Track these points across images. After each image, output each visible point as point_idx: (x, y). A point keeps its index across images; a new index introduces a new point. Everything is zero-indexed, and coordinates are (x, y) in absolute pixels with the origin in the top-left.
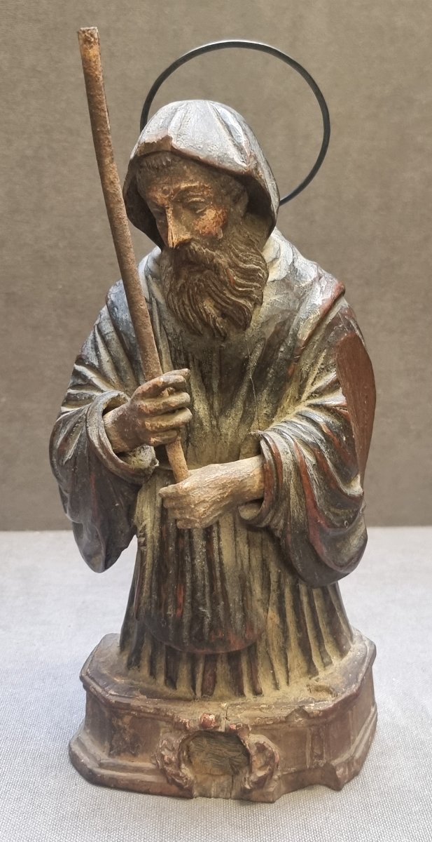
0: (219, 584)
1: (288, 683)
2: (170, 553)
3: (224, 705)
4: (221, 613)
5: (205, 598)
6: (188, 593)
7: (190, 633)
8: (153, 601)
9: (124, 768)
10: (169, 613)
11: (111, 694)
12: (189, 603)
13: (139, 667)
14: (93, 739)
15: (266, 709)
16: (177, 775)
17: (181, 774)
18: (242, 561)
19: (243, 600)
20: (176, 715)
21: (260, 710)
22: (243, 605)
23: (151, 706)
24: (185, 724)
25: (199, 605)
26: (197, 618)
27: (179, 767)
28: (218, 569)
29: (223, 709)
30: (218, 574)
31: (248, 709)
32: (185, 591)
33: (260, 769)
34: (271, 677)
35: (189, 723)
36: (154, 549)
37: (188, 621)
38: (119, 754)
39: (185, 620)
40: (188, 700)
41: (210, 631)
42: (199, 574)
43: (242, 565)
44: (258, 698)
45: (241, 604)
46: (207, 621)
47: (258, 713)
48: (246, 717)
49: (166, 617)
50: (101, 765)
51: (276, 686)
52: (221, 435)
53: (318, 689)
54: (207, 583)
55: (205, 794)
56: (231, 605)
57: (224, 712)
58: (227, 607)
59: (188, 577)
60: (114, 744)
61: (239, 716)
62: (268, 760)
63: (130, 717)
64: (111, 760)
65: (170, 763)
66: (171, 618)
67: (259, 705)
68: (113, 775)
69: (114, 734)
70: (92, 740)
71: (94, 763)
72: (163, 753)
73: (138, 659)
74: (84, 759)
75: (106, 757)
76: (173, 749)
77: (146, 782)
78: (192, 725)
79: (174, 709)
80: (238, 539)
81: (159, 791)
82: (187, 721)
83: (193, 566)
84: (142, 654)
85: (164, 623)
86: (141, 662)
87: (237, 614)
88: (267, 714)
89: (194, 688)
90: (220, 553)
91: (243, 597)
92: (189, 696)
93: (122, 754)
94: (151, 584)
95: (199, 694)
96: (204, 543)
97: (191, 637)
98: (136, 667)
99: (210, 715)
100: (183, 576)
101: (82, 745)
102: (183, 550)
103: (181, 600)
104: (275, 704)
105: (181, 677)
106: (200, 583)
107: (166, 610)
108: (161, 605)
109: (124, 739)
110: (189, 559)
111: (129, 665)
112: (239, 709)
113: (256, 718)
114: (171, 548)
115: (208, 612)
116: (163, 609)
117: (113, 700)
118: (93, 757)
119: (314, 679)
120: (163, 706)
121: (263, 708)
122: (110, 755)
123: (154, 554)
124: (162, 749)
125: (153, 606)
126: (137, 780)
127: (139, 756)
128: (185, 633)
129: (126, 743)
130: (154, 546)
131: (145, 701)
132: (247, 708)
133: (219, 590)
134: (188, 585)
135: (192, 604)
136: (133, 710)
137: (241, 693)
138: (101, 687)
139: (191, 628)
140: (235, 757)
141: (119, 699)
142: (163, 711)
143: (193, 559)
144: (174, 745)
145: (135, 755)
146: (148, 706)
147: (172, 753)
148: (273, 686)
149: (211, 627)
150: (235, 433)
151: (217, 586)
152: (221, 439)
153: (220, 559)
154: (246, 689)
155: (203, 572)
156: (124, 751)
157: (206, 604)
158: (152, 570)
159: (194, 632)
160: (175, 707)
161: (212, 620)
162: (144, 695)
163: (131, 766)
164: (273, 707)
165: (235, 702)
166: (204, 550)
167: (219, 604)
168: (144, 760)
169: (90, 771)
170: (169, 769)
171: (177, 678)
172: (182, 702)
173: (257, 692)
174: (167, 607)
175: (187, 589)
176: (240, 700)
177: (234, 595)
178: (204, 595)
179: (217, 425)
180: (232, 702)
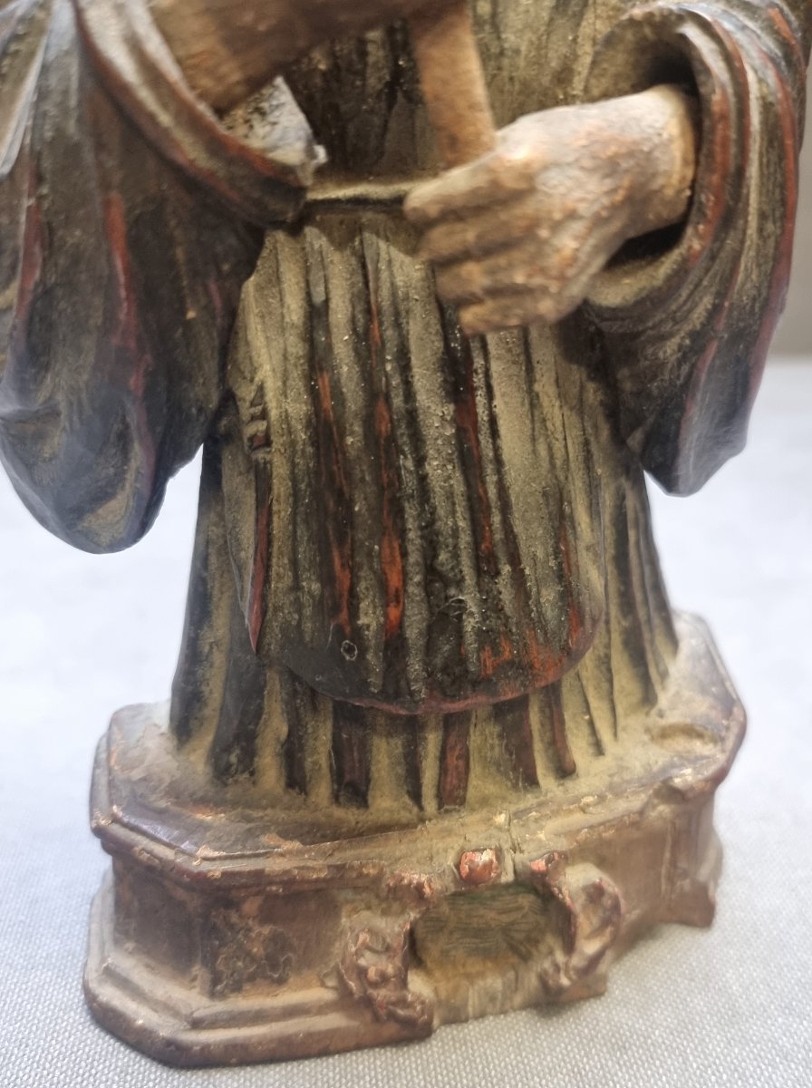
0: (496, 519)
1: (615, 735)
2: (352, 453)
3: (501, 819)
4: (507, 597)
5: (459, 563)
6: (414, 557)
7: (427, 664)
8: (305, 599)
9: (258, 1017)
10: (363, 621)
11: (205, 859)
12: (418, 584)
13: (252, 774)
14: (153, 963)
15: (595, 804)
16: (403, 1002)
17: (410, 998)
18: (550, 448)
19: (557, 552)
20: (387, 870)
21: (583, 810)
22: (560, 564)
23: (320, 863)
24: (419, 887)
25: (446, 585)
26: (444, 620)
27: (403, 983)
28: (491, 479)
29: (499, 828)
30: (492, 492)
31: (556, 813)
32: (404, 554)
33: (591, 936)
34: (586, 730)
35: (429, 881)
36: (294, 452)
37: (420, 633)
38: (237, 988)
39: (414, 631)
40: (405, 827)
41: (480, 649)
42: (438, 500)
43: (552, 457)
44: (569, 784)
45: (552, 563)
46: (470, 624)
47: (578, 818)
48: (558, 835)
49: (357, 634)
50: (197, 1024)
51: (598, 749)
52: (502, 53)
53: (665, 734)
54: (461, 524)
55: (456, 1017)
56: (527, 572)
57: (504, 836)
58: (519, 578)
59: (411, 511)
60: (221, 968)
61: (541, 835)
62: (607, 913)
63: (258, 901)
64: (220, 1007)
65: (384, 979)
66: (369, 634)
67: (577, 799)
68: (235, 1038)
69: (220, 946)
70: (147, 966)
71: (172, 1021)
72: (362, 962)
73: (249, 754)
74: (142, 1016)
75: (205, 1001)
76: (388, 949)
77: (320, 1033)
78: (437, 885)
79: (380, 857)
80: (537, 387)
81: (353, 1043)
82: (424, 878)
83: (423, 479)
84: (258, 741)
85: (350, 650)
86: (256, 759)
87: (544, 592)
88: (599, 814)
89: (416, 796)
90: (495, 434)
91: (557, 543)
92: (405, 816)
93: (247, 987)
94: (294, 551)
95: (430, 805)
96: (449, 409)
97: (430, 675)
98: (246, 775)
99: (482, 851)
100: (399, 513)
101: (124, 983)
102: (392, 438)
103: (394, 580)
104: (611, 787)
105: (376, 775)
106: (444, 524)
107: (354, 613)
108: (338, 603)
109: (249, 953)
110: (410, 464)
111: (221, 772)
112: (536, 820)
113: (579, 831)
114: (349, 440)
115: (470, 599)
116: (344, 615)
117: (216, 870)
118: (167, 1008)
119: (654, 712)
120: (350, 855)
121: (588, 805)
122: (213, 995)
123: (294, 465)
124: (358, 954)
125: (308, 611)
126: (297, 1035)
127: (291, 980)
128: (415, 666)
129: (253, 959)
130: (293, 443)
131: (299, 853)
132: (552, 812)
133: (498, 536)
134: (411, 535)
135: (427, 586)
136: (271, 883)
137: (531, 781)
138: (168, 845)
139: (430, 649)
140: (512, 924)
141: (229, 866)
142: (352, 867)
143: (420, 461)
144: (388, 940)
145: (281, 982)
146: (310, 863)
147: (384, 957)
148: (591, 750)
149: (485, 637)
150: (539, 48)
151: (490, 526)
152: (500, 68)
153: (496, 449)
154: (541, 770)
155: (450, 496)
156: (252, 979)
157: (463, 580)
158: (294, 514)
159: (439, 661)
160: (378, 850)
161: (485, 617)
162: (292, 839)
163: (273, 1008)
164: (610, 796)
165: (522, 806)
166: (450, 431)
167: (498, 573)
168: (307, 986)
169: (169, 1043)
170: (381, 994)
171: (368, 780)
172: (396, 834)
173: (564, 770)
174: (358, 608)
175: (410, 548)
176: (530, 799)
177: (535, 544)
178: (455, 555)
179: (494, 15)
180: (513, 808)
